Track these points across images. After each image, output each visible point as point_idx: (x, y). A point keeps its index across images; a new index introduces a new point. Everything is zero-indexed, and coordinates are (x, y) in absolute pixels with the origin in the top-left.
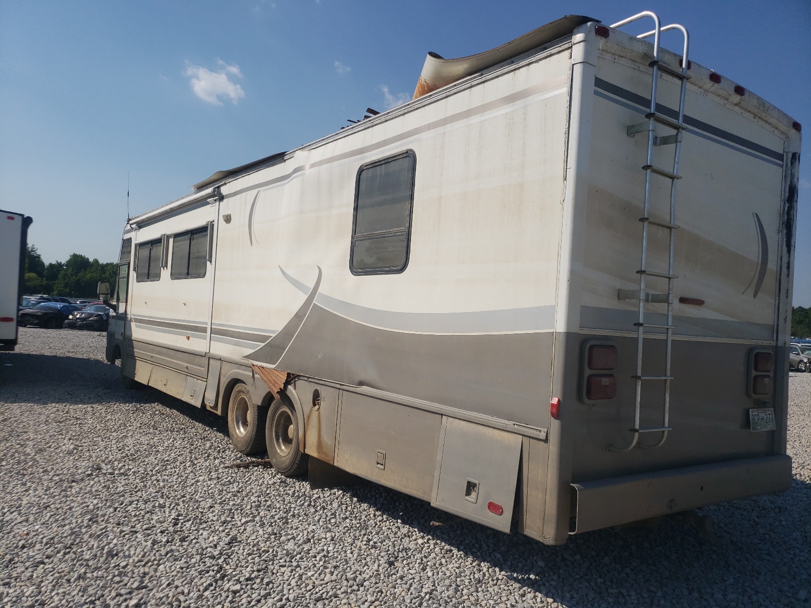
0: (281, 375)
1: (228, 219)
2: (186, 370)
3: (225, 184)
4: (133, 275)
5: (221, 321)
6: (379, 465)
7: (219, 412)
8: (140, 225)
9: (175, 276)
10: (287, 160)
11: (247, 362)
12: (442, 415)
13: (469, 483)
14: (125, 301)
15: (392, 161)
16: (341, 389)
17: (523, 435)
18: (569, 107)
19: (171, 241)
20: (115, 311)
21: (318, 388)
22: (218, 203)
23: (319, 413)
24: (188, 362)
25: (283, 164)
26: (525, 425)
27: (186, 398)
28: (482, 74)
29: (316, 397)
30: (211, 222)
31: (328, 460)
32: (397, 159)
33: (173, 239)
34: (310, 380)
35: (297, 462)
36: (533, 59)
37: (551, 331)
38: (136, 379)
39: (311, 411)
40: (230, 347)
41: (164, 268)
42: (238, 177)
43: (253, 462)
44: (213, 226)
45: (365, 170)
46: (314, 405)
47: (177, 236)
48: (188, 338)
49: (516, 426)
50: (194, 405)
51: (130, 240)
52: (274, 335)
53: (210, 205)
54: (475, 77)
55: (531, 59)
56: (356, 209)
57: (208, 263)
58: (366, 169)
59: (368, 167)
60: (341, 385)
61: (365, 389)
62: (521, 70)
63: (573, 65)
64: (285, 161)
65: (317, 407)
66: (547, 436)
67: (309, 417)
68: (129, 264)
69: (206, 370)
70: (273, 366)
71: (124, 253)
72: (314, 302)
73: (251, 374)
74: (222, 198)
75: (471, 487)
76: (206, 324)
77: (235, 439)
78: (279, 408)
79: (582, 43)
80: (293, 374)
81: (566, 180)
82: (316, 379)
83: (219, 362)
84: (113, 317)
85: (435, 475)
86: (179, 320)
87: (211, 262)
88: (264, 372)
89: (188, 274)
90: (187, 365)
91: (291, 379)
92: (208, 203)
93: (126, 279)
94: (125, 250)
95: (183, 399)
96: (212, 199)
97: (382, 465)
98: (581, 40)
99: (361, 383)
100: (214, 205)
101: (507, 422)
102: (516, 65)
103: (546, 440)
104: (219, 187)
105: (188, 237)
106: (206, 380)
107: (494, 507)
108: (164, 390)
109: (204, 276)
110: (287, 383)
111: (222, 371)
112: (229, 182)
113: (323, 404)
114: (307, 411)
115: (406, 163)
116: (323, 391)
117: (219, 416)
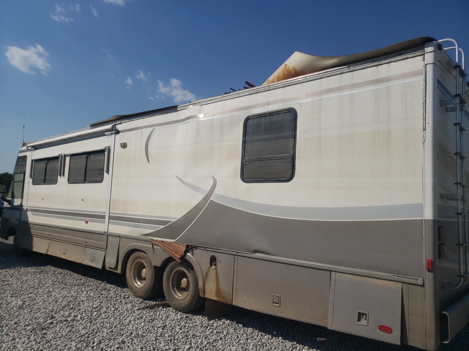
0: (180, 247)
1: (124, 146)
2: (85, 244)
3: (121, 123)
4: (28, 180)
5: (118, 211)
6: (274, 304)
7: (119, 271)
8: (36, 148)
9: (71, 181)
10: (179, 110)
11: (146, 238)
12: (331, 271)
13: (359, 313)
14: (21, 197)
15: (275, 114)
16: (236, 255)
17: (402, 282)
18: (425, 88)
19: (68, 159)
20: (10, 204)
21: (214, 254)
22: (114, 135)
23: (216, 271)
24: (86, 238)
25: (176, 113)
26: (403, 276)
27: (87, 262)
28: (350, 67)
29: (213, 260)
30: (109, 147)
31: (227, 301)
32: (280, 113)
33: (69, 157)
34: (207, 249)
35: (194, 303)
36: (393, 60)
37: (421, 218)
38: (34, 250)
39: (209, 270)
40: (130, 228)
41: (60, 176)
42: (134, 120)
43: (156, 304)
44: (109, 150)
45: (250, 119)
46: (211, 265)
47: (72, 155)
48: (87, 222)
49: (396, 277)
50: (95, 267)
51: (25, 157)
52: (174, 221)
53: (107, 136)
54: (343, 68)
55: (391, 60)
56: (244, 142)
57: (105, 174)
58: (252, 119)
59: (254, 117)
60: (236, 252)
61: (258, 255)
62: (382, 65)
63: (426, 65)
64: (178, 111)
65: (214, 267)
66: (423, 283)
67: (207, 274)
68: (24, 173)
69: (105, 243)
70: (173, 241)
71: (19, 165)
72: (211, 199)
73: (151, 246)
74: (118, 132)
75: (360, 316)
76: (105, 213)
77: (134, 289)
78: (175, 267)
79: (432, 53)
80: (191, 246)
81: (425, 130)
82: (214, 249)
83: (118, 238)
84: (8, 208)
85: (329, 309)
86: (77, 211)
87: (108, 172)
88: (164, 244)
89: (85, 180)
90: (85, 240)
91: (189, 248)
92: (105, 135)
93: (22, 183)
94: (21, 163)
95: (84, 263)
96: (110, 132)
97: (278, 304)
98: (432, 51)
99: (256, 251)
100: (110, 136)
101: (388, 274)
102: (378, 63)
103: (423, 286)
104: (115, 125)
105: (85, 156)
106: (105, 250)
107: (384, 329)
108: (64, 257)
109: (101, 181)
110: (186, 251)
111: (121, 244)
112: (125, 122)
113: (219, 265)
114: (205, 270)
115: (288, 116)
116: (219, 256)
117: (120, 274)
